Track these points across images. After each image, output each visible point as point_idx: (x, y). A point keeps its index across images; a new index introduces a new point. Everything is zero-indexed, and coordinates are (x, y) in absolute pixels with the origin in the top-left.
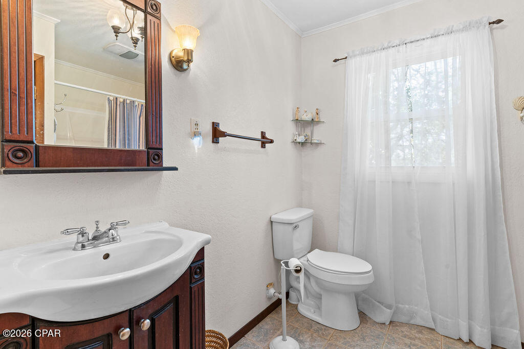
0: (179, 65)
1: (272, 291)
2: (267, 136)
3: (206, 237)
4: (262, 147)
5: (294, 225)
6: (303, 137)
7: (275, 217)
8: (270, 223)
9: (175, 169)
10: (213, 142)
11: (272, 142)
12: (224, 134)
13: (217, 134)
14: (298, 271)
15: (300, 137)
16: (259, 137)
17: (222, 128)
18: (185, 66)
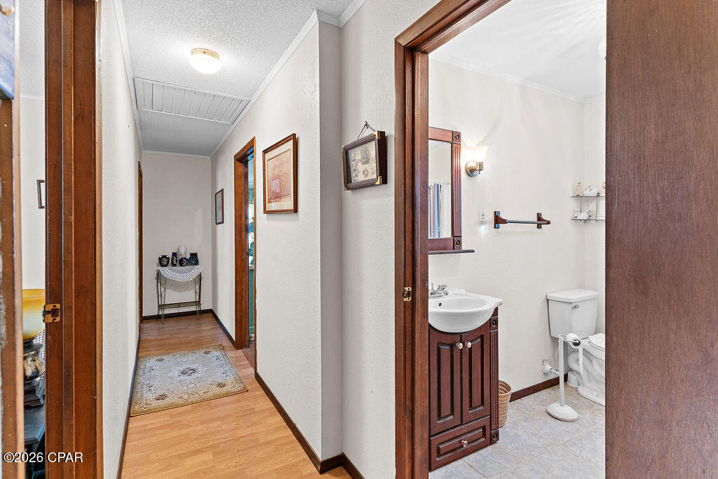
0: (471, 172)
1: (548, 367)
2: (544, 217)
3: (499, 300)
4: (538, 228)
5: (574, 305)
6: (586, 214)
7: (551, 296)
8: (546, 302)
9: (474, 251)
10: (495, 227)
11: (548, 223)
12: (504, 222)
13: (498, 220)
14: (577, 344)
15: (582, 214)
16: (535, 219)
17: (503, 216)
18: (475, 174)
